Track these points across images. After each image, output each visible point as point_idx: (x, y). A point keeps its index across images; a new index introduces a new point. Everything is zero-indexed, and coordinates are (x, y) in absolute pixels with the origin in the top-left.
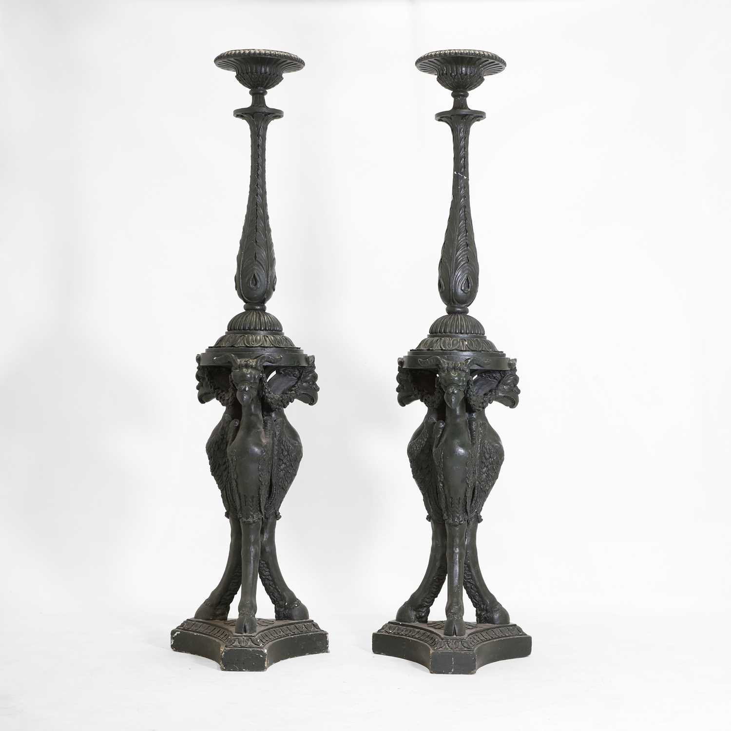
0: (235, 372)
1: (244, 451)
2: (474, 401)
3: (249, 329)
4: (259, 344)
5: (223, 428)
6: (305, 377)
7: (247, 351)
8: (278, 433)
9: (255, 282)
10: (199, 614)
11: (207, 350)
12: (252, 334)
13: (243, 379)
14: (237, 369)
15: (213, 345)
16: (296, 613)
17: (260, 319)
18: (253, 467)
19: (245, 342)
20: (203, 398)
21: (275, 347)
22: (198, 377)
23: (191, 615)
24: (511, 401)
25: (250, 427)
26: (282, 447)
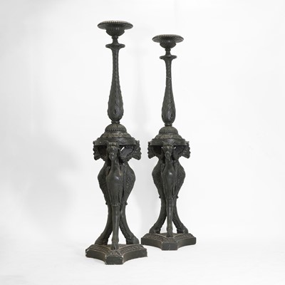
0: (108, 147)
1: (112, 178)
2: (175, 156)
4: (118, 137)
6: (136, 149)
7: (113, 139)
8: (125, 171)
9: (115, 112)
10: (96, 242)
11: (97, 139)
12: (115, 132)
13: (112, 150)
16: (134, 241)
17: (118, 127)
18: (116, 185)
19: (112, 136)
20: (96, 158)
21: (124, 137)
22: (94, 150)
23: (93, 243)
24: (188, 156)
25: (115, 169)
26: (128, 177)
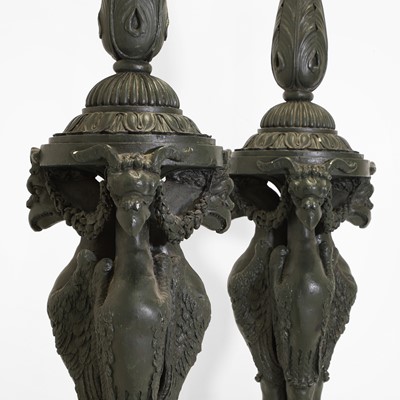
3: (130, 102)
4: (150, 129)
5: (80, 274)
6: (214, 186)
8: (176, 281)
9: (136, 23)
11: (51, 139)
12: (136, 112)
13: (131, 189)
14: (117, 170)
15: (61, 130)
17: (147, 87)
18: (142, 342)
19: (126, 125)
20: (39, 221)
21: (177, 133)
22: (31, 186)
24: (362, 220)
26: (182, 305)
